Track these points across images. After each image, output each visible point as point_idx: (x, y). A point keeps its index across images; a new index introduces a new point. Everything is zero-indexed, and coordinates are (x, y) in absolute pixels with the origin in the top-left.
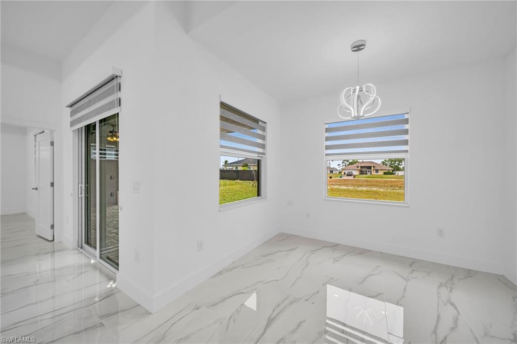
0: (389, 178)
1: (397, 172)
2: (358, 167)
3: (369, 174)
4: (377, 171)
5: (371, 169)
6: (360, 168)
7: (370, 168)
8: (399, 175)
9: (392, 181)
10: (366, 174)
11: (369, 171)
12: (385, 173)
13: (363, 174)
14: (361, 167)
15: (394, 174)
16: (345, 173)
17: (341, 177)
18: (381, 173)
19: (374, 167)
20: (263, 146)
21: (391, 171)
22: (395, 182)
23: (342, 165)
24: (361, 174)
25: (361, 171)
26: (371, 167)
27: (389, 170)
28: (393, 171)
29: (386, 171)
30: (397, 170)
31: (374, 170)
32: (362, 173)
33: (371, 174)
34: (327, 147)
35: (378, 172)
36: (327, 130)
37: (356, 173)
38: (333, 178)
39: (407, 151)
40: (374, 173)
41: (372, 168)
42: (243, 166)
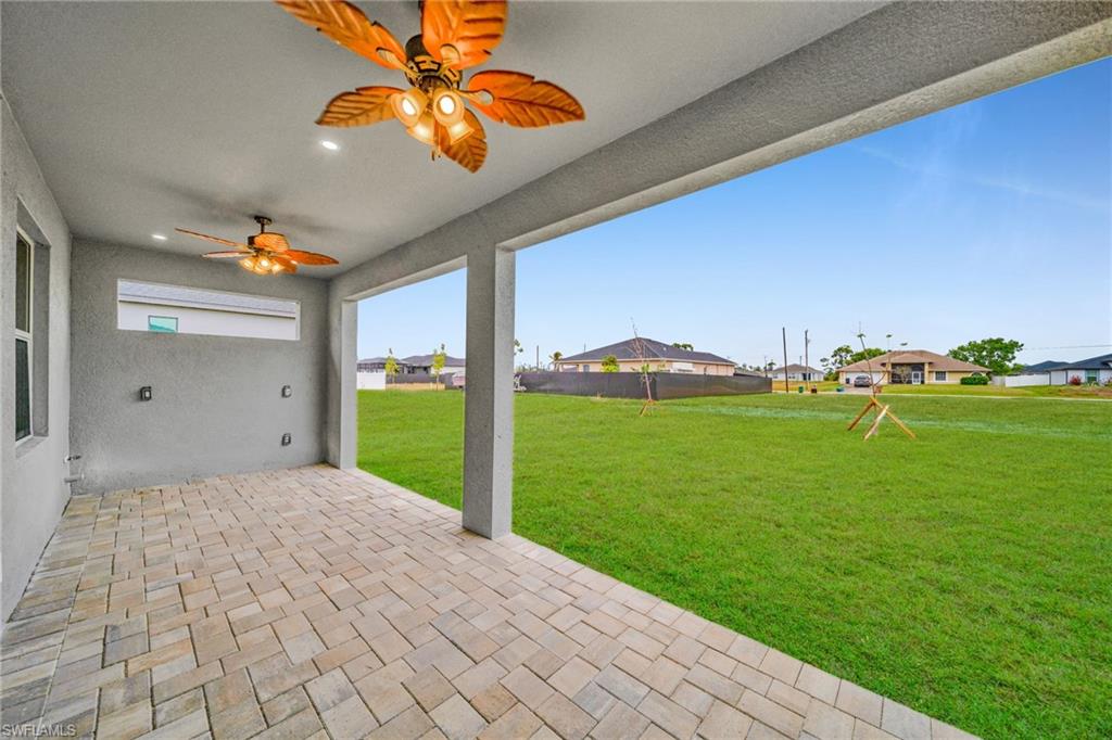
0: (976, 393)
1: (999, 378)
2: (884, 365)
3: (916, 383)
4: (941, 375)
5: (922, 369)
6: (890, 369)
7: (919, 367)
8: (1007, 385)
10: (910, 382)
11: (916, 376)
12: (964, 382)
13: (901, 382)
14: (894, 365)
15: (992, 383)
16: (848, 381)
17: (839, 390)
18: (952, 380)
19: (930, 363)
21: (984, 375)
23: (833, 360)
24: (894, 382)
25: (894, 375)
26: (923, 364)
27: (976, 373)
28: (988, 374)
29: (970, 375)
31: (930, 372)
32: (896, 379)
33: (923, 382)
35: (944, 379)
37: (880, 379)
38: (819, 393)
40: (931, 379)
41: (927, 367)
42: (605, 364)
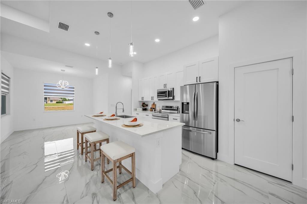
0: (60, 105)
1: (65, 102)
4: (51, 101)
5: (47, 99)
9: (62, 107)
12: (57, 103)
15: (63, 103)
18: (54, 102)
20: (8, 89)
22: (65, 107)
27: (60, 101)
28: (62, 101)
29: (58, 101)
30: (65, 101)
31: (49, 100)
33: (47, 103)
34: (45, 92)
35: (52, 102)
36: (45, 86)
39: (74, 96)
40: (49, 102)
